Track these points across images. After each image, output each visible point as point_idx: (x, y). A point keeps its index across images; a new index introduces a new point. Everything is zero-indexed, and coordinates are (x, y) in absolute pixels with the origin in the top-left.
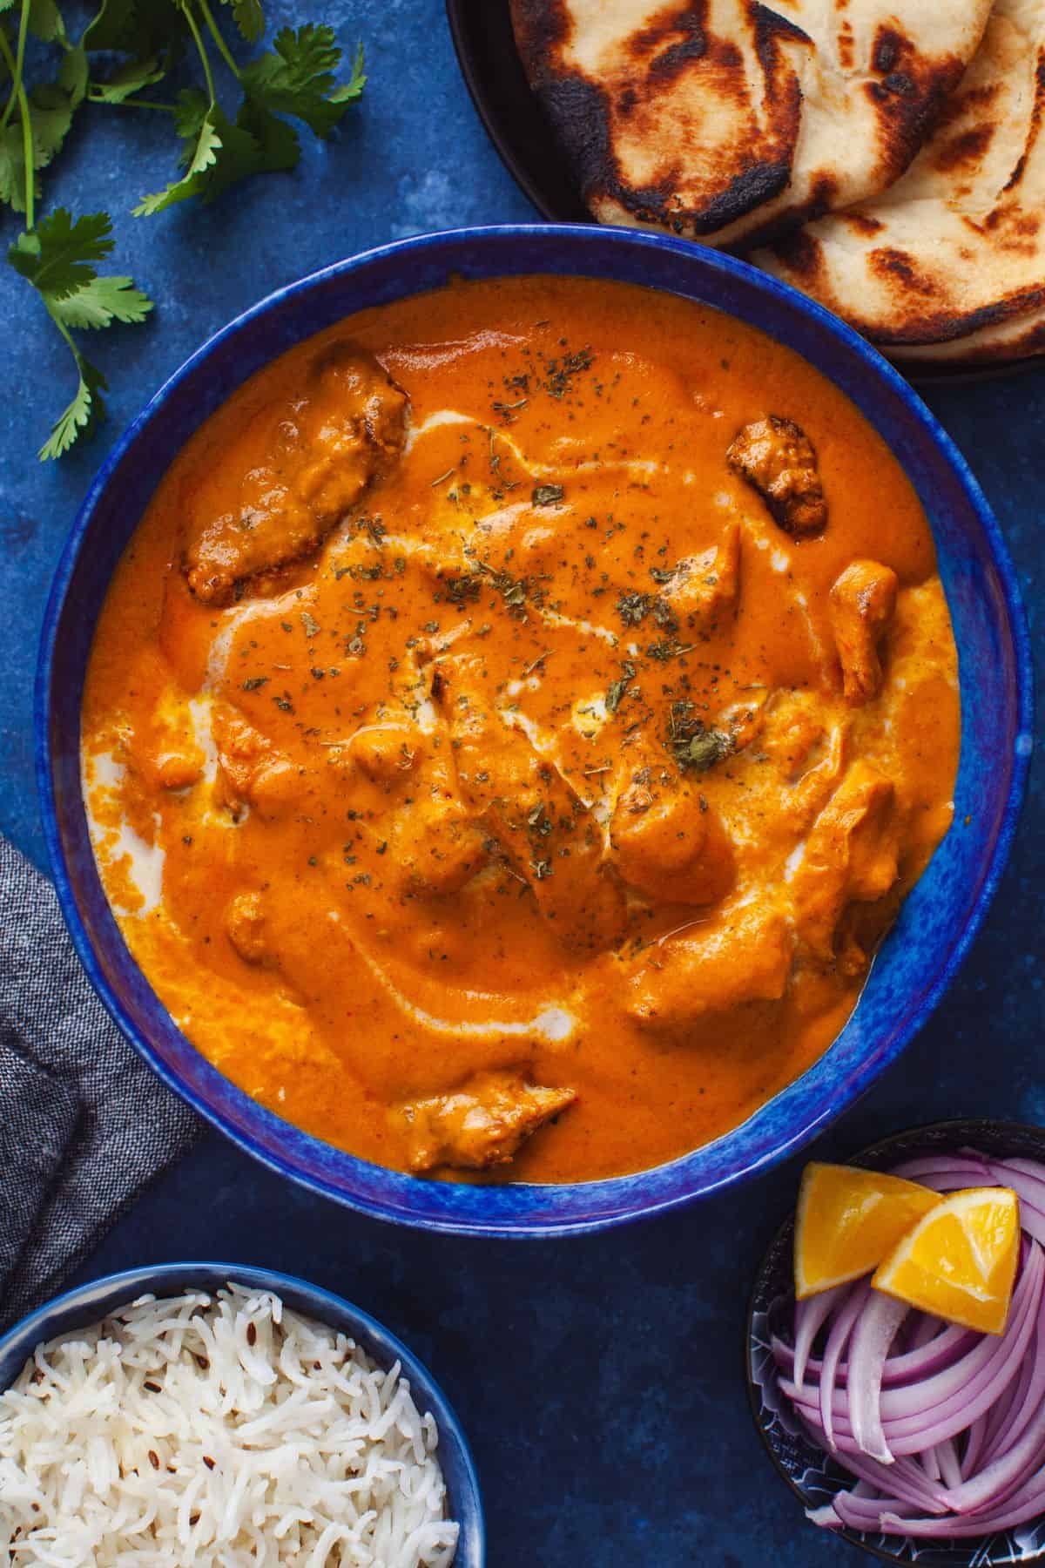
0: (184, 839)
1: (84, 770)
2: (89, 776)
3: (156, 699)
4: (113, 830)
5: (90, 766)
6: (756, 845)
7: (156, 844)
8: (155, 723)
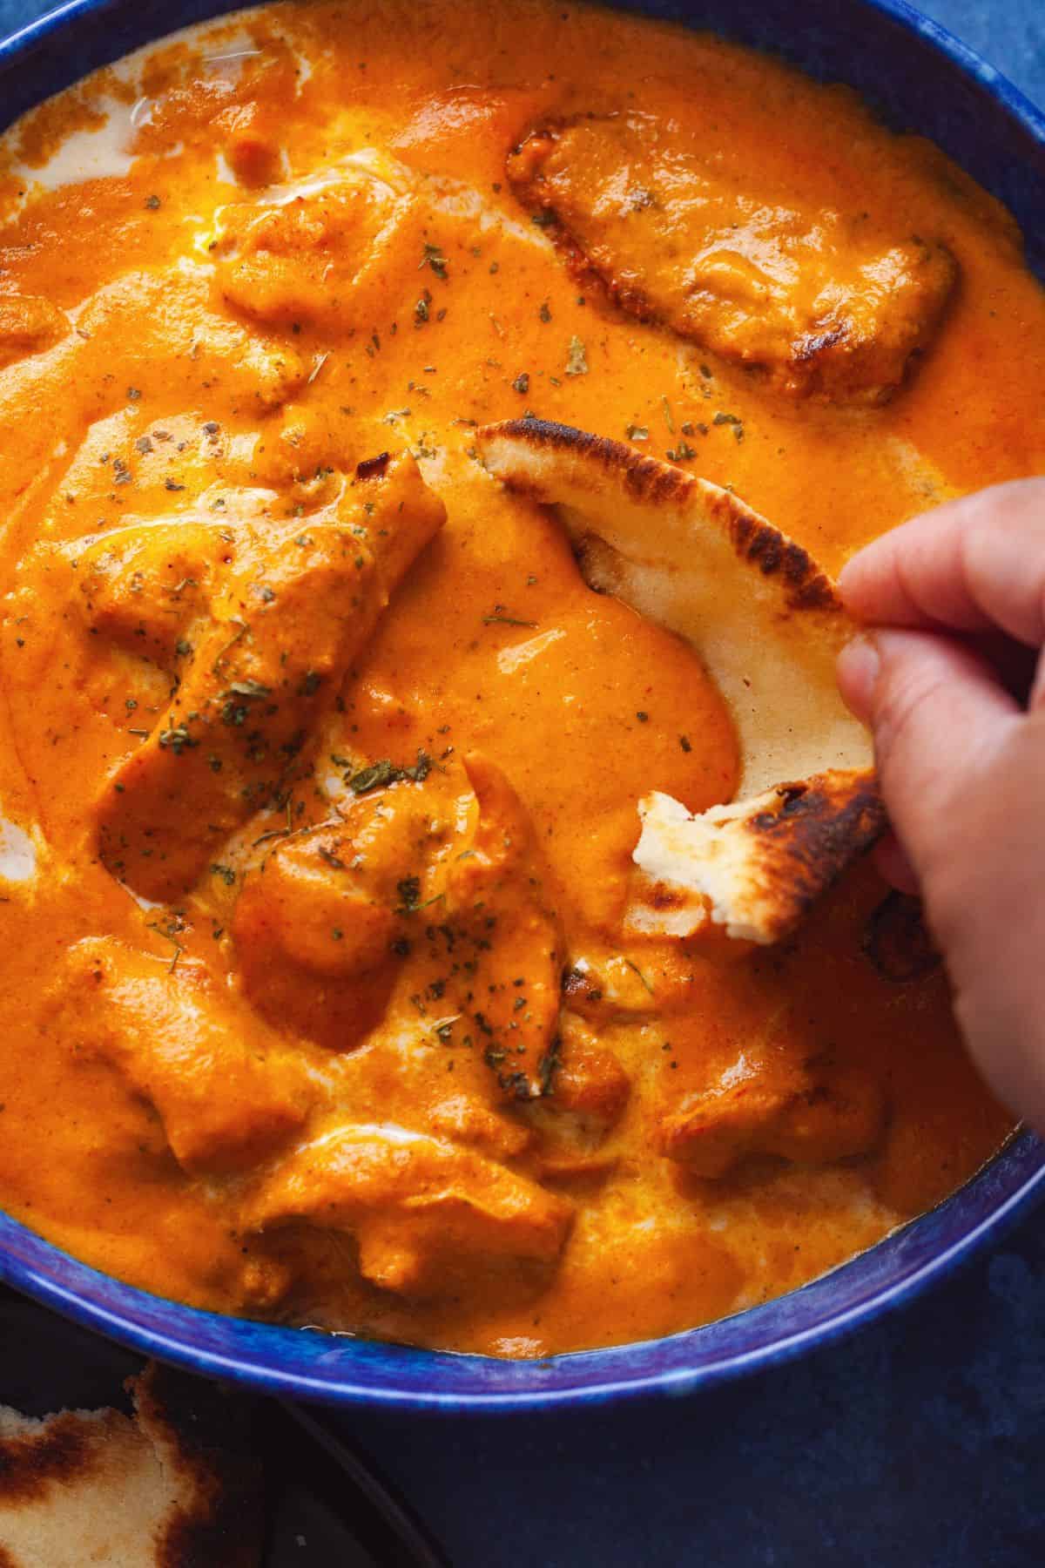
0: (155, 197)
1: (221, 23)
2: (216, 34)
3: (365, 103)
4: (139, 90)
5: (231, 31)
6: (404, 1069)
7: (136, 159)
8: (327, 108)
